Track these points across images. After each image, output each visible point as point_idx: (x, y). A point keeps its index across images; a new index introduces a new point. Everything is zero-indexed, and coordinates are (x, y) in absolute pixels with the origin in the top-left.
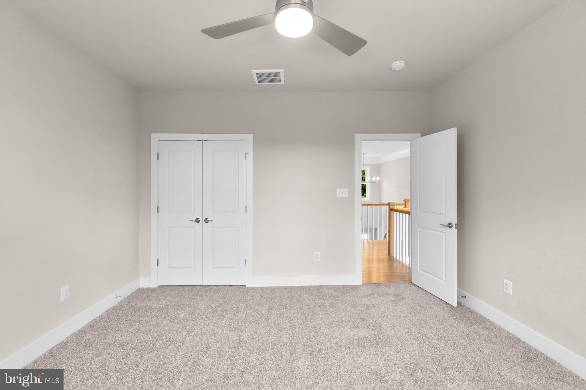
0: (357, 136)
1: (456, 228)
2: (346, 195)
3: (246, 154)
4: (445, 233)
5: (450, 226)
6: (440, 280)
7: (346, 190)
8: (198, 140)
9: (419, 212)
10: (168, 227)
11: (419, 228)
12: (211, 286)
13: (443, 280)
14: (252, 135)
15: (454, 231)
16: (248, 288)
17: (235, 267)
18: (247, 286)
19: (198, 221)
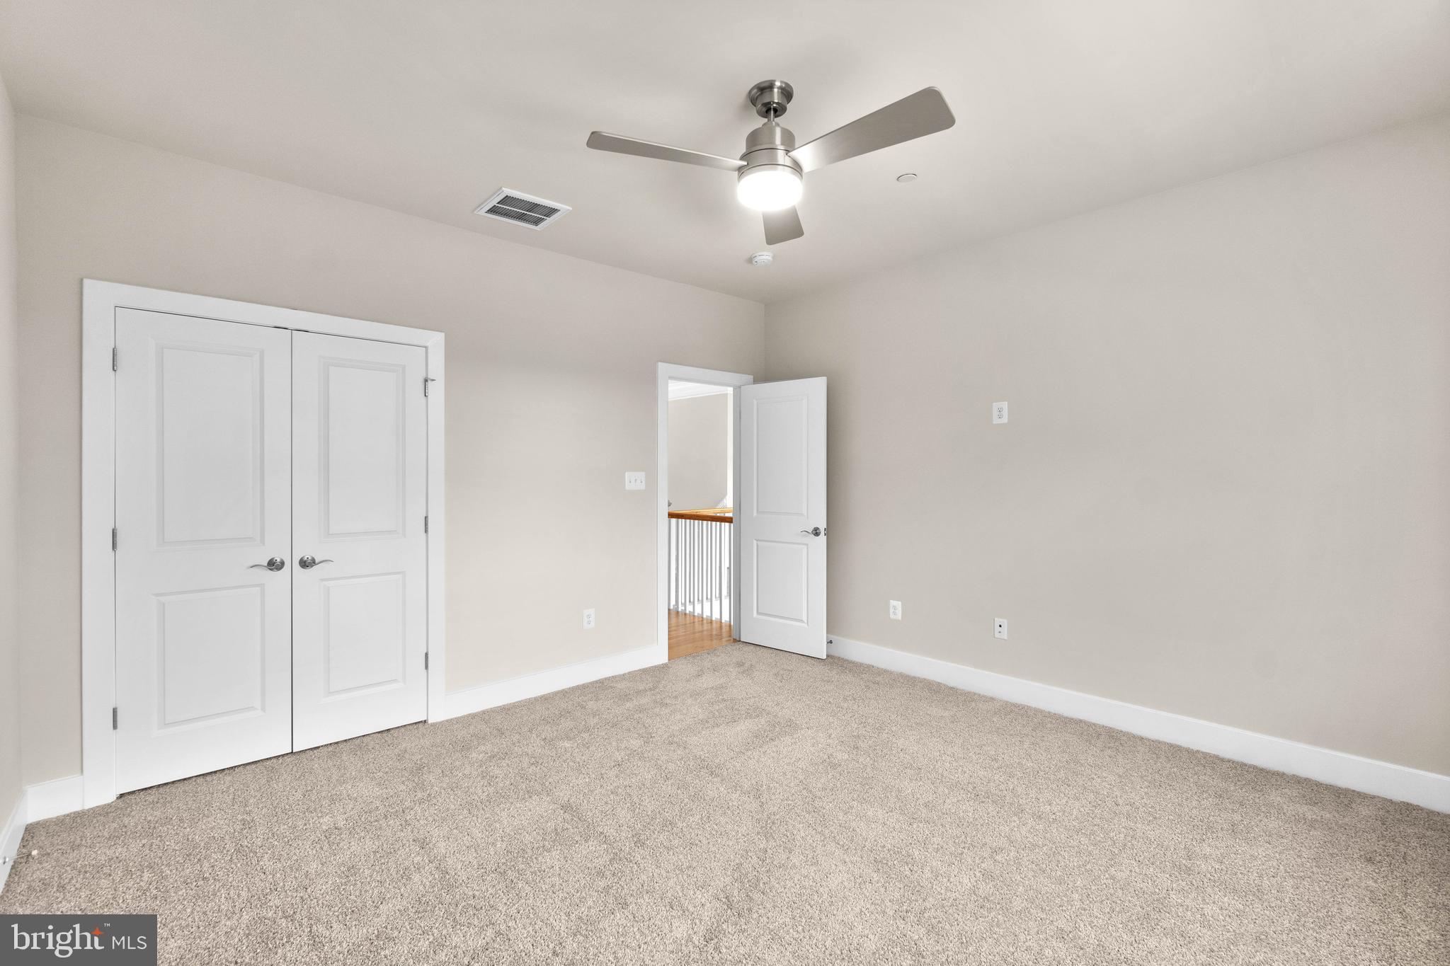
0: (662, 367)
1: (825, 534)
2: (642, 487)
3: (426, 381)
4: (807, 545)
5: (816, 532)
6: (797, 624)
7: (642, 475)
8: (278, 325)
9: (755, 514)
10: (157, 595)
11: (755, 542)
12: (322, 746)
13: (804, 622)
14: (443, 334)
15: (823, 538)
16: (433, 725)
17: (395, 681)
18: (430, 721)
19: (274, 565)
